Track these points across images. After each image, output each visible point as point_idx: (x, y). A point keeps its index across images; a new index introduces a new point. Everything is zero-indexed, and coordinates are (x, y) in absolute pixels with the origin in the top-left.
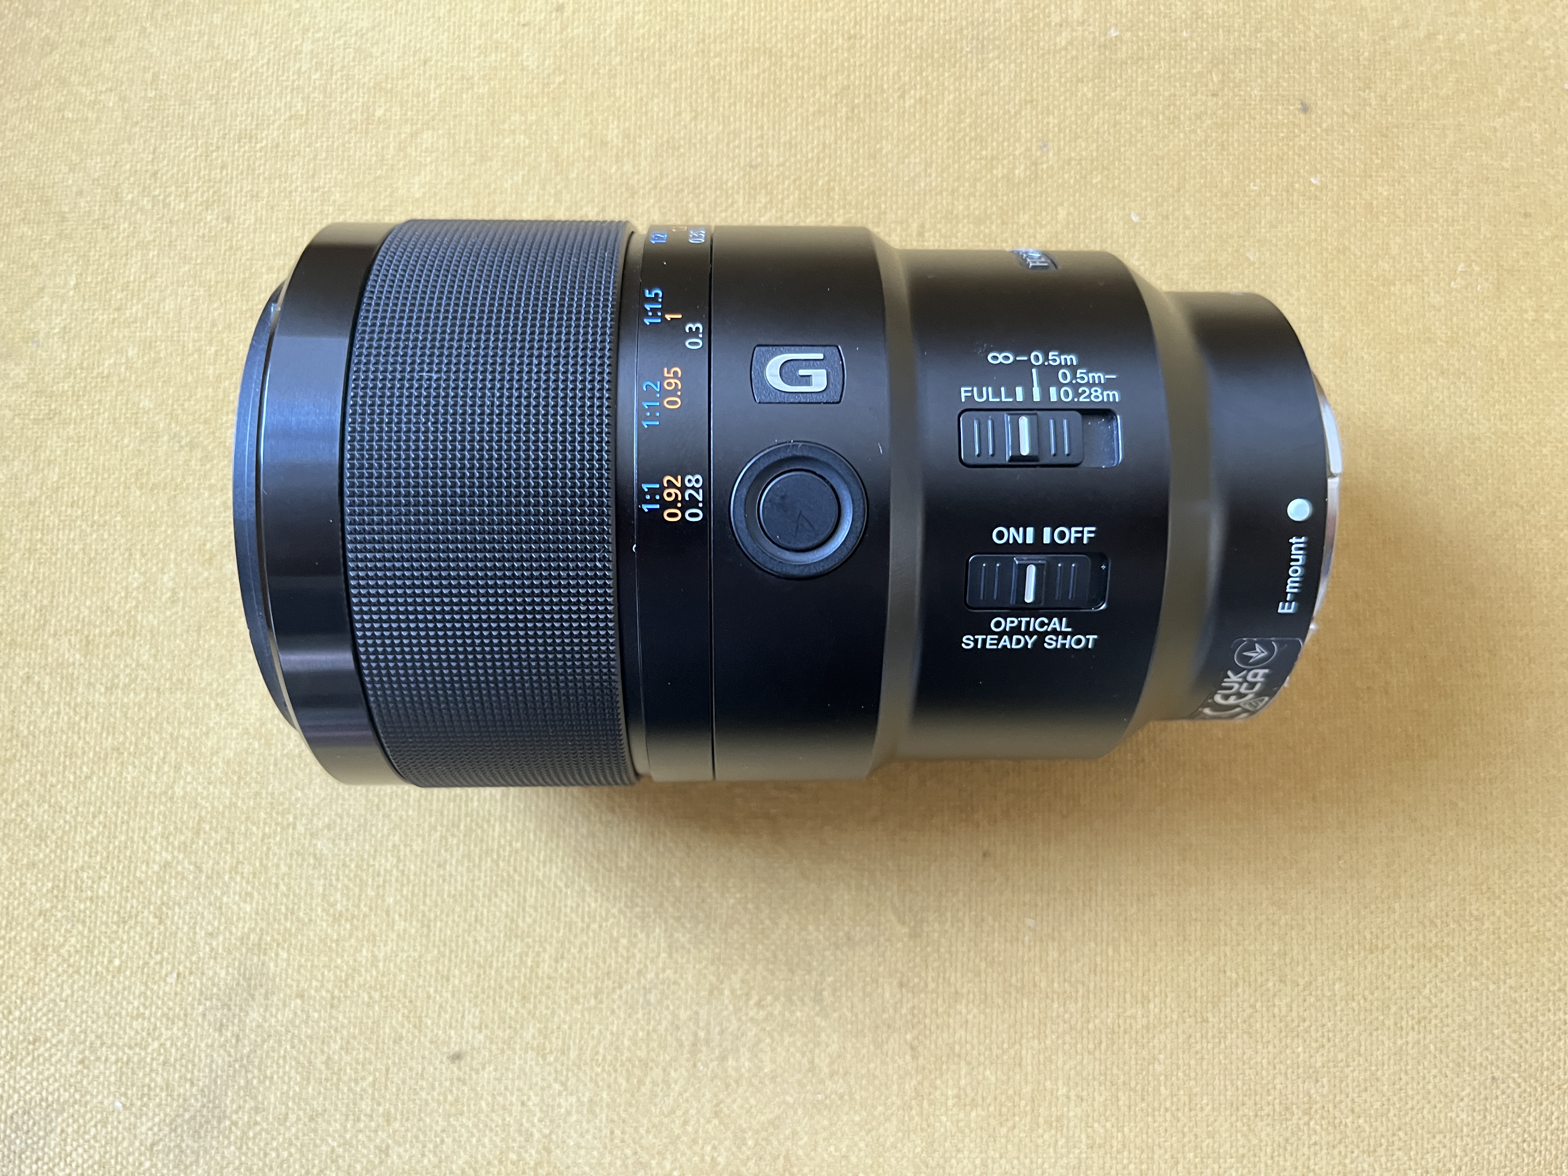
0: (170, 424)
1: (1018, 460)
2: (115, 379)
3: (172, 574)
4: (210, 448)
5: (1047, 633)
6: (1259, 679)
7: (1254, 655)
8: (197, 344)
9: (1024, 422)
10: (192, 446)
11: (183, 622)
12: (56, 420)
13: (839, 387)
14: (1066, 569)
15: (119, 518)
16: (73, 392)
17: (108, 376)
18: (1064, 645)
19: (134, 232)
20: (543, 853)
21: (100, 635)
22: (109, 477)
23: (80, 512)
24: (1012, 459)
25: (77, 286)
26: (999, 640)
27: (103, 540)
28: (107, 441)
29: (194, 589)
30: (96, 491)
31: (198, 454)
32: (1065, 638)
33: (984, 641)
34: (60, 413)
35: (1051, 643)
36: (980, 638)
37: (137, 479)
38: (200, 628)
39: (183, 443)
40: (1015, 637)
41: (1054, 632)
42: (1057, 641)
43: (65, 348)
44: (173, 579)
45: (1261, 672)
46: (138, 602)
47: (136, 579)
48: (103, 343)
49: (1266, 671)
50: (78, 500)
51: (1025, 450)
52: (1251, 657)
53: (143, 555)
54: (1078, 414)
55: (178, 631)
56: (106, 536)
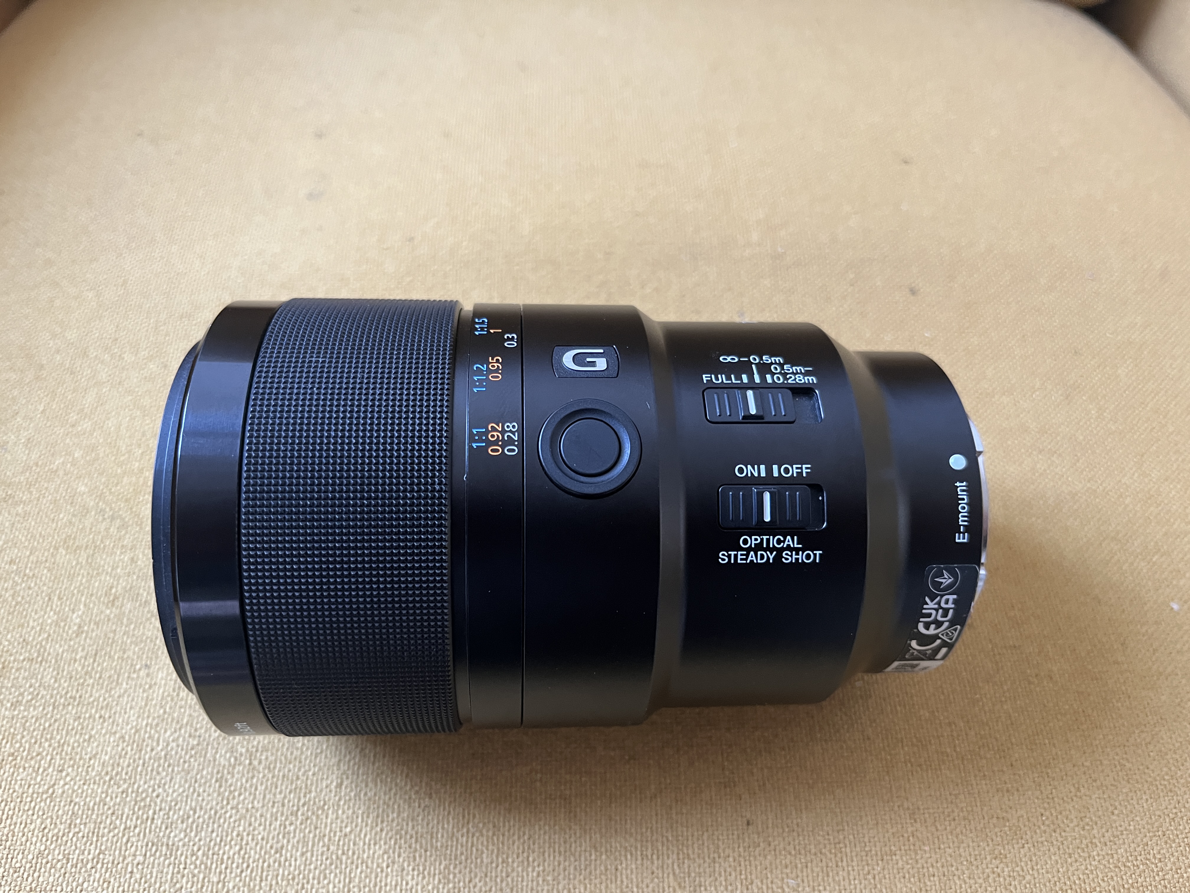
0: (98, 503)
1: (748, 418)
2: (61, 473)
3: (80, 613)
4: (127, 519)
5: (783, 549)
6: (950, 605)
7: (943, 581)
8: (129, 448)
9: (750, 394)
10: (113, 518)
11: (83, 650)
12: (10, 502)
13: (616, 368)
14: (793, 497)
15: (45, 571)
16: (27, 482)
17: (56, 471)
18: (797, 559)
19: (94, 375)
20: (368, 837)
21: (14, 661)
22: (43, 541)
23: (15, 567)
24: (744, 417)
25: (43, 411)
26: (747, 555)
27: (29, 588)
28: (46, 516)
29: (97, 624)
30: (31, 553)
31: (118, 522)
32: (797, 554)
33: (736, 556)
34: (14, 497)
35: (788, 558)
36: (733, 553)
37: (65, 542)
38: (96, 655)
39: (106, 516)
40: (759, 553)
41: (788, 548)
42: (791, 556)
43: (27, 452)
44: (81, 617)
45: (952, 597)
46: (49, 635)
47: (51, 617)
48: (57, 448)
49: (955, 597)
50: (16, 558)
51: (753, 411)
52: (942, 583)
53: (60, 598)
54: (789, 392)
55: (78, 657)
56: (32, 585)
